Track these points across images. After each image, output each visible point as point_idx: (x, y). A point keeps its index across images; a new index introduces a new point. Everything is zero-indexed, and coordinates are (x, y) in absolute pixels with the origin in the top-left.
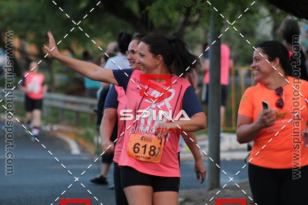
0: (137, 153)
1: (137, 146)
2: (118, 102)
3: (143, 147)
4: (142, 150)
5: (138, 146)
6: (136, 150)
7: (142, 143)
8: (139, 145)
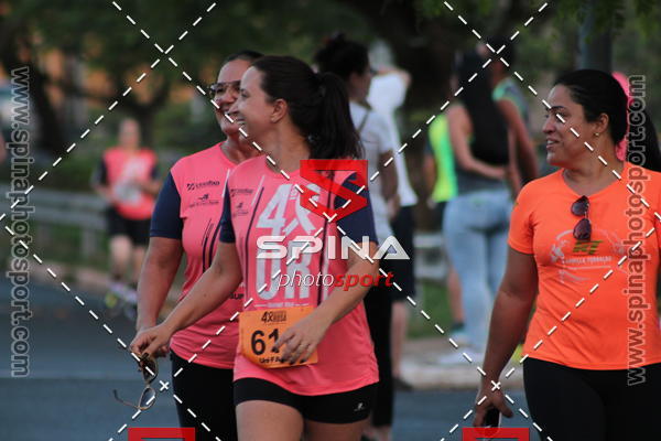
0: (261, 353)
1: (258, 337)
2: (180, 223)
3: (270, 337)
4: (270, 343)
5: (262, 338)
6: (259, 347)
7: (268, 330)
8: (262, 334)
